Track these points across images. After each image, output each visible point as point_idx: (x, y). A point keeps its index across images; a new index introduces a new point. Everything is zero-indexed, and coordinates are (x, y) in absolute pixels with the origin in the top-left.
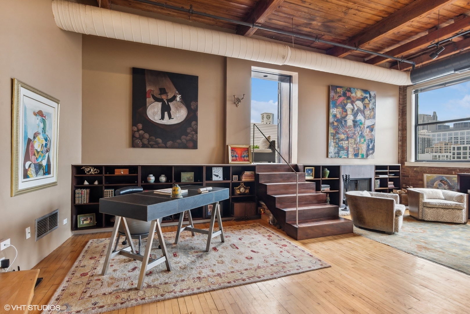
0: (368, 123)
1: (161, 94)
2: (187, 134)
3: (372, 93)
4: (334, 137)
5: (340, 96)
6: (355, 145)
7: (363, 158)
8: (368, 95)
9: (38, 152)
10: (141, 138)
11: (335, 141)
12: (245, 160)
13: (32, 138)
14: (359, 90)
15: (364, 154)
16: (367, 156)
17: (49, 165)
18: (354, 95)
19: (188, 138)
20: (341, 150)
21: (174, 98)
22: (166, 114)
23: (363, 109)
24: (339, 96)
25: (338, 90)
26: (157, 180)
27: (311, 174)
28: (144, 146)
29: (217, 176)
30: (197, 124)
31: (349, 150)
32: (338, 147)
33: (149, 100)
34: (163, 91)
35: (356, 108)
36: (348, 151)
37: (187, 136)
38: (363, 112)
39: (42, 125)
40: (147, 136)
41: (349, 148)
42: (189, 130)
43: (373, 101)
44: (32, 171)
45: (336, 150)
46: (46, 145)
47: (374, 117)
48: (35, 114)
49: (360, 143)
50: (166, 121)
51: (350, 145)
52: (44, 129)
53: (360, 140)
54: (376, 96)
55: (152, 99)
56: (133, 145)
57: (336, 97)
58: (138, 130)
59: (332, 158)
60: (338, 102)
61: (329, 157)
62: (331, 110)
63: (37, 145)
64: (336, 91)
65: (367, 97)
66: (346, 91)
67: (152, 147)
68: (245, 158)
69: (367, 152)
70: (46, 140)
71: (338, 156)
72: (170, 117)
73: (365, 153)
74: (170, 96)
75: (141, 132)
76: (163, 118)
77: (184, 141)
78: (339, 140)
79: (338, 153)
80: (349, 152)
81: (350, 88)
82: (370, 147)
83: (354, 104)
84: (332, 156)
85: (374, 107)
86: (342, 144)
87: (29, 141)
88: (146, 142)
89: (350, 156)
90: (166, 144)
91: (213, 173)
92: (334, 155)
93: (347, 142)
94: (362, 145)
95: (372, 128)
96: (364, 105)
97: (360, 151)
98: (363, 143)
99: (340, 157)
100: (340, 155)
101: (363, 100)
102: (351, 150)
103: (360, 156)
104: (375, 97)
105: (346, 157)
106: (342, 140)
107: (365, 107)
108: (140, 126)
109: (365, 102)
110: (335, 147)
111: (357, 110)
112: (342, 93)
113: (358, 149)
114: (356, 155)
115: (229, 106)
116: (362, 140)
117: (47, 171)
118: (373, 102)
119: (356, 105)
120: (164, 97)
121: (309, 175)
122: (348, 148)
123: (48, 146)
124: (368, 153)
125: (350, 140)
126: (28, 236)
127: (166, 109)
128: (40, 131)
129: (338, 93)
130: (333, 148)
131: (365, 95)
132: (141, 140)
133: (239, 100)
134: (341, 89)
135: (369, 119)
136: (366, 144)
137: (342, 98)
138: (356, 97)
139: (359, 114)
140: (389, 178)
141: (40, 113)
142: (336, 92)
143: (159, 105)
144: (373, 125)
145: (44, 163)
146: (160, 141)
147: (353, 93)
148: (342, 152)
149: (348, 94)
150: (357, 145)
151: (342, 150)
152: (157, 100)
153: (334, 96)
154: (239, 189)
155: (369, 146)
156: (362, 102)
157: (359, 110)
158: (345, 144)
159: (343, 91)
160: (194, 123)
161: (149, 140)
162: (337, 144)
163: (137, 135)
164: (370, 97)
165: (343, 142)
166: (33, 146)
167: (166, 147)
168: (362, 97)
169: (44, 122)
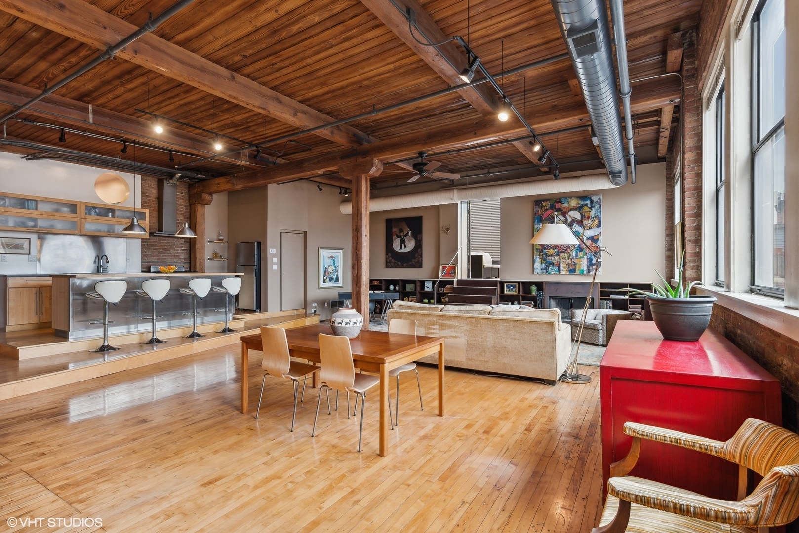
0: (589, 233)
1: (400, 233)
2: (415, 258)
3: (595, 199)
4: (540, 252)
5: (547, 210)
6: (570, 260)
7: (582, 274)
8: (588, 202)
9: (331, 273)
10: (390, 262)
11: (541, 257)
12: (451, 277)
13: (327, 267)
14: (573, 198)
15: (585, 270)
16: (589, 271)
17: (337, 278)
18: (566, 205)
19: (416, 260)
20: (550, 266)
21: (408, 233)
22: (403, 245)
23: (580, 219)
24: (545, 210)
25: (544, 204)
26: (395, 289)
27: (514, 290)
28: (392, 267)
29: (428, 287)
30: (421, 251)
31: (561, 265)
32: (546, 263)
33: (394, 237)
34: (401, 231)
35: (569, 220)
36: (559, 267)
37: (415, 259)
38: (580, 223)
39: (333, 261)
40: (393, 260)
41: (561, 263)
42: (416, 256)
43: (597, 206)
44: (328, 280)
45: (543, 266)
46: (335, 270)
47: (599, 225)
48: (329, 258)
49: (577, 257)
50: (404, 250)
51: (562, 260)
52: (334, 263)
53: (577, 255)
54: (601, 200)
55: (395, 237)
56: (387, 267)
57: (541, 212)
58: (389, 257)
59: (538, 275)
60: (544, 217)
61: (535, 273)
62: (536, 226)
63: (330, 270)
64: (542, 205)
65: (586, 205)
66: (555, 202)
67: (396, 267)
68: (452, 275)
69: (588, 267)
70: (335, 267)
71: (547, 272)
72: (405, 247)
73: (585, 268)
74: (405, 233)
75: (390, 258)
76: (401, 248)
77: (413, 262)
78: (547, 256)
79: (546, 269)
80: (562, 268)
81: (560, 199)
82: (594, 261)
83: (567, 215)
84: (539, 272)
85: (598, 213)
86: (552, 259)
87: (326, 268)
88: (393, 265)
89: (563, 272)
90: (403, 265)
91: (425, 285)
92: (541, 271)
93: (558, 257)
94: (582, 259)
95: (594, 240)
96: (581, 214)
97: (577, 266)
98: (582, 257)
99: (549, 274)
100: (549, 271)
101: (579, 209)
102: (563, 265)
103: (578, 273)
104: (599, 203)
105: (557, 273)
106: (552, 255)
107: (582, 216)
108: (390, 254)
109: (584, 211)
110: (542, 263)
111: (571, 221)
112: (549, 206)
113: (575, 264)
114: (572, 271)
115: (442, 235)
116: (581, 254)
117: (337, 280)
118: (596, 209)
119: (570, 216)
120: (402, 235)
121: (511, 290)
122: (559, 263)
123: (337, 270)
124: (591, 268)
125: (561, 254)
126: (326, 306)
127: (403, 242)
128: (332, 264)
129: (544, 207)
130: (539, 265)
131: (582, 203)
132: (390, 263)
133: (448, 229)
134: (548, 202)
135: (589, 229)
136: (587, 258)
137: (549, 212)
138: (568, 207)
139: (575, 224)
140: (630, 300)
141: (332, 257)
142: (542, 207)
143: (399, 240)
144: (598, 235)
145: (335, 277)
146: (400, 263)
147: (565, 203)
148: (551, 268)
149: (557, 206)
150: (573, 260)
151: (552, 266)
152: (398, 237)
153: (538, 211)
154: (445, 298)
155: (590, 260)
156: (579, 211)
157: (574, 221)
158: (555, 259)
159: (550, 204)
160: (419, 250)
161: (394, 263)
162: (544, 259)
163: (388, 261)
164: (592, 202)
165: (553, 258)
166: (328, 271)
167: (403, 268)
168: (578, 206)
169: (334, 260)
